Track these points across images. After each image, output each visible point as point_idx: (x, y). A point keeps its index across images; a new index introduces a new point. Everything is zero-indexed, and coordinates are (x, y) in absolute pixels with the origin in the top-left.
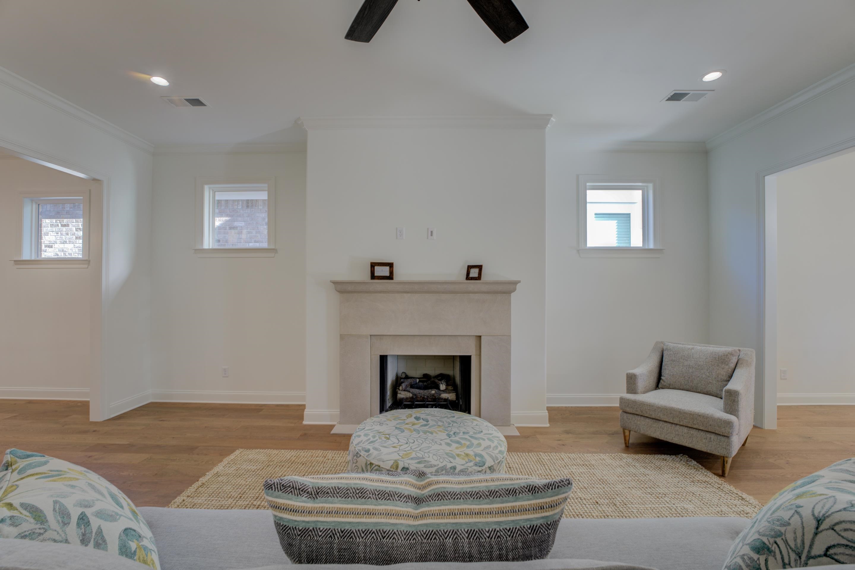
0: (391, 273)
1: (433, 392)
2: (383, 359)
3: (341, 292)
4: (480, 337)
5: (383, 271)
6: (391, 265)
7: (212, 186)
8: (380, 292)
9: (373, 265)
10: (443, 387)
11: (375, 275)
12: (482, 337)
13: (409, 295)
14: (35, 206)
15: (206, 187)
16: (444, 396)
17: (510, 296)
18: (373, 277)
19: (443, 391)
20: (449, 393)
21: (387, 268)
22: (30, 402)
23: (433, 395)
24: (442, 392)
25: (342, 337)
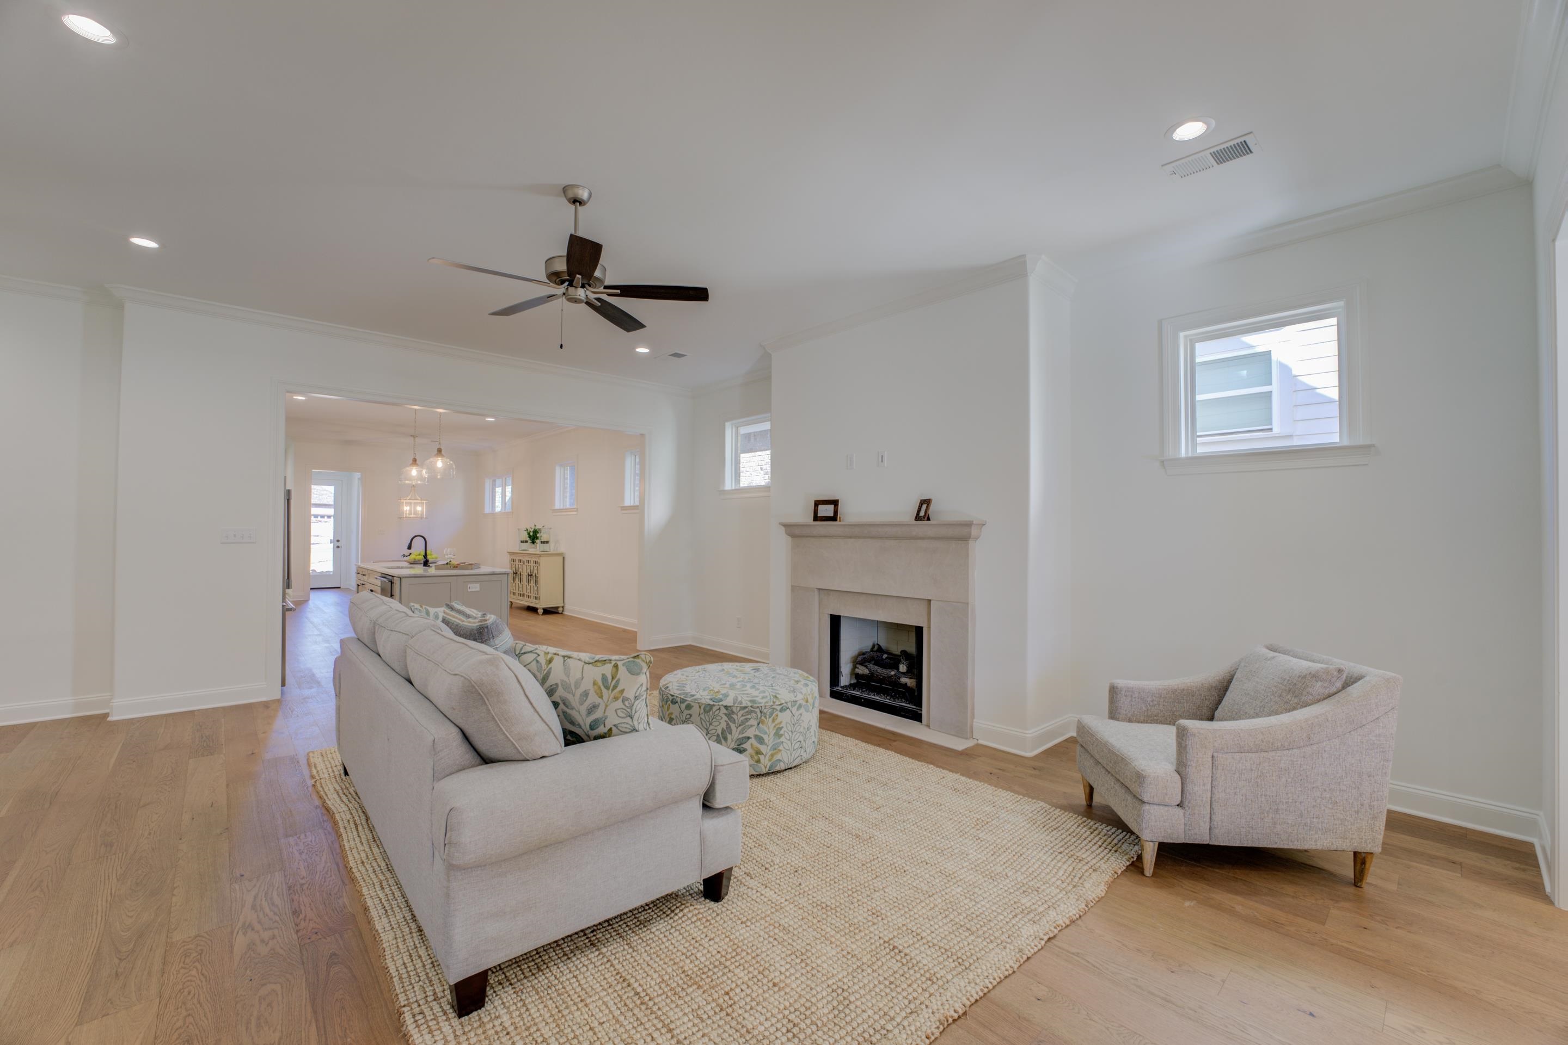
0: (836, 512)
1: (893, 673)
2: (835, 621)
3: (793, 536)
4: (929, 601)
5: (826, 510)
6: (835, 503)
7: (734, 422)
8: (825, 537)
9: (817, 503)
10: (903, 668)
11: (819, 515)
12: (932, 602)
13: (852, 540)
14: (633, 458)
15: (728, 425)
16: (904, 680)
17: (968, 544)
18: (816, 518)
19: (903, 673)
20: (910, 678)
21: (832, 507)
22: (625, 631)
23: (891, 677)
24: (903, 675)
25: (794, 588)
